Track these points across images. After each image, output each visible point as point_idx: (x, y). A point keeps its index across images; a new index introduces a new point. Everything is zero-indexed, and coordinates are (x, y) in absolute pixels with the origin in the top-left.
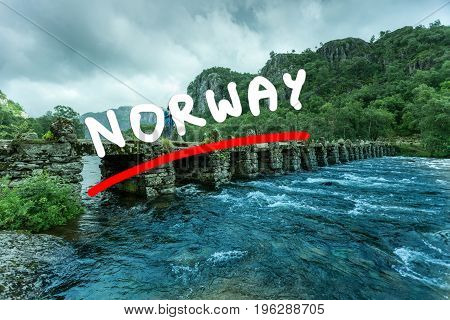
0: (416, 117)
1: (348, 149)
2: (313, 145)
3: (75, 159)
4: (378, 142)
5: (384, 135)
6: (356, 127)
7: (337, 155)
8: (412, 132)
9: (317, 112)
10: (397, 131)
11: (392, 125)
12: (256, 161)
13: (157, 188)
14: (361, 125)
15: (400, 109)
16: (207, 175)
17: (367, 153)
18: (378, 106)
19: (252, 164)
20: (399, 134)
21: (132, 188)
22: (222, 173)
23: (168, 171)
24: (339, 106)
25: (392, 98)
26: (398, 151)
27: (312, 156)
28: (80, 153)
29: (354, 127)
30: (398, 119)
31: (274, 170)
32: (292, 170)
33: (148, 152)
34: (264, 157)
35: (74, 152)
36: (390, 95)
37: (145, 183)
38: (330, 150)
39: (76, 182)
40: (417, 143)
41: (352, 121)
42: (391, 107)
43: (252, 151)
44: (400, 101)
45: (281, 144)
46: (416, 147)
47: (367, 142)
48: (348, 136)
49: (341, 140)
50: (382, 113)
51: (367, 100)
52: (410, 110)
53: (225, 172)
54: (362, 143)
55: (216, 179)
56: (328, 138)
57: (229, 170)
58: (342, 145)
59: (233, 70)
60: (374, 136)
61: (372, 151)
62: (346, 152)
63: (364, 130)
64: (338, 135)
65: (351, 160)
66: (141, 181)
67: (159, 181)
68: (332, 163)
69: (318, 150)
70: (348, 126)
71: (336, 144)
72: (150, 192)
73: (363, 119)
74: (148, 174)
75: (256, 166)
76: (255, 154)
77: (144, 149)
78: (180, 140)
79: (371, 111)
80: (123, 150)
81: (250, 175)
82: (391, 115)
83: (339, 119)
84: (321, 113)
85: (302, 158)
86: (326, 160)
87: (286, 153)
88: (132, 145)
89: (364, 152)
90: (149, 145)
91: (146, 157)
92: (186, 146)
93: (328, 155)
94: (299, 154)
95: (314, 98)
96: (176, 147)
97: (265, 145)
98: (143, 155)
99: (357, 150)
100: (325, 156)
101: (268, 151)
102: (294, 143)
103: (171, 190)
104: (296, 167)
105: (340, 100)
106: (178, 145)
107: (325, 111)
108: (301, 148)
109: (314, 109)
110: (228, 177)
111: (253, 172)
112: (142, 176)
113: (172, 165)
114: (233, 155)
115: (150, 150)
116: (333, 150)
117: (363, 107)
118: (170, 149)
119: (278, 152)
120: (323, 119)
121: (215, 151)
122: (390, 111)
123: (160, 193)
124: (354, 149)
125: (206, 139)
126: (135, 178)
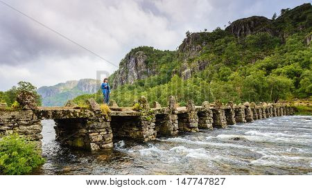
1: (253, 110)
2: (223, 107)
3: (36, 122)
4: (278, 104)
5: (283, 98)
6: (260, 92)
7: (243, 116)
8: (309, 95)
9: (226, 80)
10: (295, 94)
11: (291, 89)
12: (177, 122)
13: (99, 143)
14: (264, 89)
15: (298, 76)
16: (138, 133)
17: (268, 113)
18: (279, 74)
19: (173, 123)
20: (297, 97)
21: (79, 144)
22: (149, 132)
23: (108, 131)
24: (245, 74)
25: (291, 67)
26: (296, 111)
27: (222, 116)
28: (40, 118)
29: (258, 92)
30: (297, 84)
31: (191, 128)
32: (206, 128)
33: (92, 116)
34: (183, 117)
35: (35, 117)
36: (289, 64)
37: (90, 140)
38: (237, 112)
39: (38, 140)
41: (256, 87)
42: (290, 74)
43: (173, 113)
44: (298, 68)
45: (196, 107)
47: (269, 104)
48: (254, 100)
49: (247, 103)
50: (284, 80)
51: (269, 69)
52: (307, 76)
53: (152, 130)
54: (265, 105)
55: (145, 136)
56: (235, 102)
57: (154, 129)
58: (248, 107)
59: (155, 48)
60: (275, 99)
61: (273, 111)
62: (251, 114)
63: (267, 94)
64: (244, 98)
65: (255, 119)
66: (87, 138)
67: (100, 138)
68: (239, 122)
69: (227, 112)
70: (253, 91)
71: (243, 107)
72: (94, 147)
73: (266, 85)
74: (91, 133)
75: (176, 125)
76: (176, 116)
77: (88, 113)
78: (115, 106)
79: (273, 78)
80: (72, 115)
81: (172, 132)
82: (290, 81)
83: (245, 86)
84: (230, 81)
85: (214, 118)
86: (234, 120)
87: (201, 114)
88: (79, 111)
89: (267, 112)
90: (92, 110)
91: (90, 120)
92: (120, 110)
93: (236, 115)
94: (212, 115)
95: (224, 69)
96: (113, 112)
97: (184, 109)
98: (87, 118)
99: (260, 111)
100: (233, 116)
101: (186, 113)
102: (207, 106)
103: (110, 145)
104: (209, 125)
105: (245, 69)
106: (114, 110)
107: (232, 79)
108: (213, 110)
109: (224, 78)
110: (154, 134)
111: (174, 130)
112: (87, 134)
113: (109, 126)
114: (157, 116)
115: (93, 114)
116: (240, 111)
117: (266, 75)
118: (108, 113)
119: (194, 113)
120: (231, 86)
121: (144, 114)
122: (289, 77)
123: (101, 148)
124: (258, 110)
125: (137, 105)
126: (82, 136)
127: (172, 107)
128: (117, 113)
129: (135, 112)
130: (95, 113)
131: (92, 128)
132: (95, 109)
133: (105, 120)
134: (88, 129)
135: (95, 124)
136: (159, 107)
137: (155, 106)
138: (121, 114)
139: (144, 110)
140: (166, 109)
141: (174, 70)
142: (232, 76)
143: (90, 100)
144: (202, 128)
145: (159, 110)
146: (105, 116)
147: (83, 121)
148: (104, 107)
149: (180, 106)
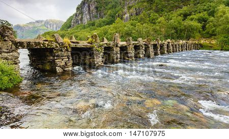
0: (215, 26)
1: (172, 45)
2: (152, 43)
3: (15, 51)
4: (190, 42)
5: (194, 37)
6: (179, 33)
7: (166, 49)
8: (212, 35)
9: (154, 23)
10: (202, 34)
11: (199, 31)
12: (119, 52)
13: (63, 67)
14: (181, 31)
15: (205, 21)
16: (91, 60)
18: (192, 19)
19: (116, 54)
20: (203, 36)
21: (48, 67)
22: (99, 60)
23: (69, 58)
24: (168, 19)
25: (201, 15)
26: (202, 47)
27: (151, 50)
28: (17, 48)
29: (176, 32)
30: (204, 27)
31: (129, 57)
33: (57, 47)
34: (123, 49)
35: (13, 46)
36: (200, 13)
37: (55, 65)
38: (162, 46)
39: (16, 64)
40: (214, 42)
41: (175, 29)
42: (199, 20)
43: (117, 46)
44: (206, 16)
45: (133, 42)
46: (212, 44)
47: (184, 42)
48: (173, 38)
49: (169, 40)
50: (195, 24)
51: (185, 16)
52: (212, 22)
53: (101, 58)
54: (181, 42)
55: (96, 63)
57: (103, 58)
58: (169, 43)
60: (188, 38)
62: (171, 48)
63: (183, 34)
64: (166, 37)
65: (174, 52)
66: (53, 63)
67: (63, 63)
68: (162, 53)
69: (155, 46)
70: (173, 31)
71: (166, 43)
72: (59, 70)
73: (182, 27)
74: (57, 59)
75: (119, 55)
76: (118, 48)
77: (54, 45)
78: (74, 40)
79: (188, 22)
80: (42, 45)
81: (115, 60)
82: (199, 25)
83: (168, 28)
84: (157, 24)
85: (146, 50)
86: (159, 52)
87: (137, 48)
88: (47, 42)
89: (182, 47)
90: (57, 42)
91: (55, 50)
92: (78, 43)
93: (161, 49)
94: (144, 48)
95: (153, 15)
96: (72, 44)
97: (124, 43)
98: (53, 48)
99: (177, 46)
100: (159, 49)
101: (126, 46)
102: (141, 41)
103: (70, 69)
104: (141, 56)
105: (169, 15)
106: (73, 42)
107: (159, 23)
108: (145, 45)
109: (153, 22)
110: (102, 61)
111: (117, 59)
112: (54, 60)
113: (70, 54)
114: (105, 48)
115: (58, 45)
116: (163, 46)
117: (183, 20)
118: (69, 45)
119: (132, 47)
120: (158, 28)
121: (95, 46)
122: (199, 22)
123: (64, 70)
124: (176, 45)
125: (90, 39)
126: (49, 62)
127: (116, 41)
128: (76, 45)
129: (89, 44)
130: (59, 44)
131: (57, 56)
132: (60, 42)
133: (67, 50)
134: (54, 57)
135: (60, 53)
136: (106, 41)
137: (103, 41)
138: (79, 46)
139: (96, 44)
140: (112, 43)
141: (117, 15)
142: (159, 20)
143: (55, 35)
144: (137, 57)
145: (106, 44)
146: (66, 47)
147: (51, 50)
148: (66, 40)
149: (122, 41)
